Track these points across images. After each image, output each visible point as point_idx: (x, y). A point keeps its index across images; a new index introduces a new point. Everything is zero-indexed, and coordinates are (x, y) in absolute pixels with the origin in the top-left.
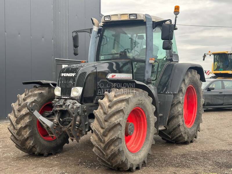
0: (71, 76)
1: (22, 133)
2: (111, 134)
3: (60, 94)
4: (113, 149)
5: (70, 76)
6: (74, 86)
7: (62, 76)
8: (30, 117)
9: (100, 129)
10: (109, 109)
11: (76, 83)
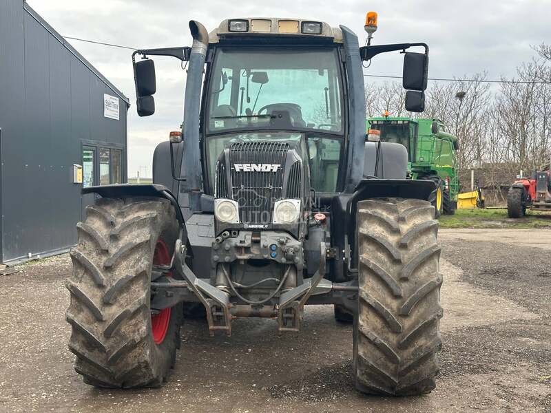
0: (268, 170)
1: (123, 330)
2: (420, 310)
3: (238, 219)
4: (421, 346)
5: (264, 170)
6: (278, 195)
7: (238, 170)
8: (145, 283)
9: (389, 300)
10: (402, 252)
11: (284, 187)
